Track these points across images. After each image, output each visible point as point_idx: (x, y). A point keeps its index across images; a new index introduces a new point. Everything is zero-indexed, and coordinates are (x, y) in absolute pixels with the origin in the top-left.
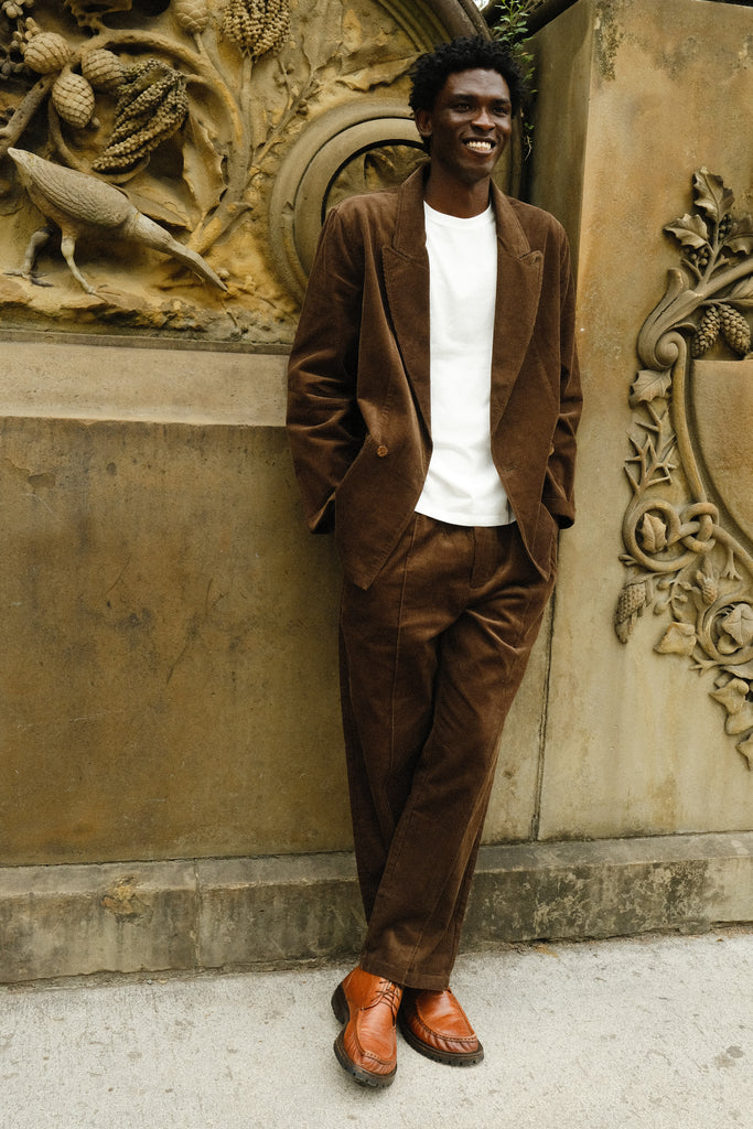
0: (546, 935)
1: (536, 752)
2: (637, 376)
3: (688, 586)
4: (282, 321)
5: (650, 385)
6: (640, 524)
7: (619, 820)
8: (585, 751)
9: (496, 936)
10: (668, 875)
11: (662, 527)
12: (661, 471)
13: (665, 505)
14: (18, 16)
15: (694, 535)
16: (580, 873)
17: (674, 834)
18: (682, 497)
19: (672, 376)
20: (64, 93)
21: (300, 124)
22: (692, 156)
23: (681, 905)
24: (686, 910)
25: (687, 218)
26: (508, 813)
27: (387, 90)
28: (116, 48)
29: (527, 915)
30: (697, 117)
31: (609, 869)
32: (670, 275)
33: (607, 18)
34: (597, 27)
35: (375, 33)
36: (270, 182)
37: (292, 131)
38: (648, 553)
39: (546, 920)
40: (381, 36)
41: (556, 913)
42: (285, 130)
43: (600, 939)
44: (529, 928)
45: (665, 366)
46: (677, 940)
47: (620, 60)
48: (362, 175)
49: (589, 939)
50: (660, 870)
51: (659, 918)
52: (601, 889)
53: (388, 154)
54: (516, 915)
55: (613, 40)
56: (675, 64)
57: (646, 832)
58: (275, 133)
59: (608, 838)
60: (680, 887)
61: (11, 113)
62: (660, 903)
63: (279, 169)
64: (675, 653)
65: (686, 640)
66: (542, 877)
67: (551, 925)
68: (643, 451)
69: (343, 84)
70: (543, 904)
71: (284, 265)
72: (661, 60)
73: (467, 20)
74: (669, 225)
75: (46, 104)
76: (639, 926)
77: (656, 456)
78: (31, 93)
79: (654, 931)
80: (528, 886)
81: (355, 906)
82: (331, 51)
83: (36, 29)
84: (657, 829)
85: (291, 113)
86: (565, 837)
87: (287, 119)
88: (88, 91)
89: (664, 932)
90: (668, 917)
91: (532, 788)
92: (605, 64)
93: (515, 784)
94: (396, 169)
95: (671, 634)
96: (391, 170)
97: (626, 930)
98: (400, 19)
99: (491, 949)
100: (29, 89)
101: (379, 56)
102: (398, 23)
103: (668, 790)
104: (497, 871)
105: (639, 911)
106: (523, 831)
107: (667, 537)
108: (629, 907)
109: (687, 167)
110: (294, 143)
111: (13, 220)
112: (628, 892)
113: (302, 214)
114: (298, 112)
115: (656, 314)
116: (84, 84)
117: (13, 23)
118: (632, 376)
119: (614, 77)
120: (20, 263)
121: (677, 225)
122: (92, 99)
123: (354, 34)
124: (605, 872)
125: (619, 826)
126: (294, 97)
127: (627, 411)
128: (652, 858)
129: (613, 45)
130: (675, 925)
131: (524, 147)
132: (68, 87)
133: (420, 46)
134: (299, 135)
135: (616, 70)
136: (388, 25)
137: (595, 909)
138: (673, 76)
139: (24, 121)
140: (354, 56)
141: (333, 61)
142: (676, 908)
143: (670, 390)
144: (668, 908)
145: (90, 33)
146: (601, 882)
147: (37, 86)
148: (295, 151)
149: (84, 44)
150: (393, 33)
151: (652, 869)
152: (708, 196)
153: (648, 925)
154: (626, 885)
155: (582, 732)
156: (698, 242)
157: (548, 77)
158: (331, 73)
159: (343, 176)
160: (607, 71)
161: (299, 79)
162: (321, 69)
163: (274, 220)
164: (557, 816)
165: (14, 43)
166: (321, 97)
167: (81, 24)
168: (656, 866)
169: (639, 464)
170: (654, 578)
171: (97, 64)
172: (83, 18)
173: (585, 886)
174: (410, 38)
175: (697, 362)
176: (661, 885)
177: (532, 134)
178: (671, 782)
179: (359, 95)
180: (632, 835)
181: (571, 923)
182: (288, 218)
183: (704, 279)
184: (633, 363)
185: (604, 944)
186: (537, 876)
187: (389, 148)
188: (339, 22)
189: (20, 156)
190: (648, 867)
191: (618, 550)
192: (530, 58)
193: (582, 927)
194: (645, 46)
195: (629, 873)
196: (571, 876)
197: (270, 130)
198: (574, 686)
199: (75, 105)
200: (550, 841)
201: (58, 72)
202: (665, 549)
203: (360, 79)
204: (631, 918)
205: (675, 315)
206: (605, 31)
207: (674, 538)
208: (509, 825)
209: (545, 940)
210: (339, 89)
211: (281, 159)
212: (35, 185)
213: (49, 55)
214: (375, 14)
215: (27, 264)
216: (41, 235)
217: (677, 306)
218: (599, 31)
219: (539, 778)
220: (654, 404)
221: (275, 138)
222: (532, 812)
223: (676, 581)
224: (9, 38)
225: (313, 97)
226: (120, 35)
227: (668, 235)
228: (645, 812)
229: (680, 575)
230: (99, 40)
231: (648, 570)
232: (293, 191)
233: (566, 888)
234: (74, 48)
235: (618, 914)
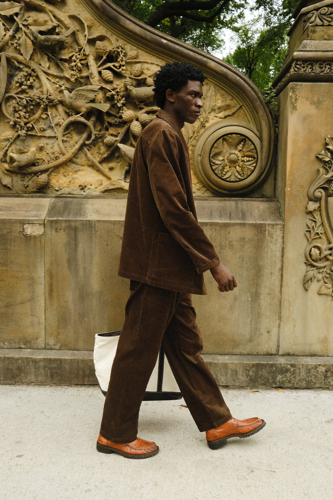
0: (281, 386)
1: (278, 325)
2: (308, 203)
3: (329, 272)
4: (199, 190)
5: (312, 206)
6: (310, 251)
7: (307, 350)
8: (295, 326)
9: (264, 384)
10: (324, 369)
11: (318, 252)
12: (317, 234)
13: (319, 245)
14: (121, 107)
15: (330, 255)
16: (292, 366)
17: (328, 356)
18: (326, 242)
19: (320, 203)
20: (133, 127)
21: (203, 130)
22: (324, 132)
23: (329, 379)
24: (331, 381)
25: (323, 152)
26: (268, 345)
27: (230, 117)
28: (148, 113)
29: (274, 378)
30: (326, 120)
31: (302, 365)
32: (318, 170)
33: (293, 92)
34: (291, 95)
35: (226, 100)
36: (194, 148)
37: (201, 132)
38: (314, 261)
39: (281, 380)
40: (228, 101)
41: (284, 379)
42: (199, 132)
43: (300, 389)
44: (274, 382)
45: (317, 200)
46: (328, 391)
47: (299, 105)
48: (222, 144)
49: (296, 388)
50: (321, 367)
51: (321, 383)
52: (300, 372)
53: (229, 137)
54: (271, 378)
55: (296, 98)
56: (318, 104)
57: (318, 355)
58: (195, 133)
59: (304, 356)
60: (328, 373)
61: (119, 133)
62: (322, 378)
63: (197, 144)
64: (325, 294)
65: (329, 290)
66: (279, 366)
67: (283, 382)
68: (311, 227)
69: (216, 116)
70: (280, 375)
71: (198, 173)
72: (313, 103)
73: (254, 94)
74: (317, 154)
75: (128, 130)
76: (314, 385)
77: (315, 229)
78: (124, 128)
79: (319, 388)
80: (274, 369)
81: (217, 370)
82: (212, 106)
83: (126, 110)
84: (321, 354)
85: (200, 127)
86: (288, 355)
87: (199, 128)
88: (140, 126)
89: (324, 389)
90: (325, 383)
91: (277, 337)
92: (294, 106)
93: (270, 335)
94: (232, 142)
95: (323, 288)
96: (231, 142)
97: (309, 387)
98: (233, 95)
99: (262, 389)
100: (124, 126)
101: (228, 107)
102: (233, 97)
103: (325, 341)
104: (263, 363)
105: (313, 380)
106: (274, 351)
107: (320, 255)
108: (310, 378)
109: (323, 135)
110: (201, 136)
111: (120, 164)
112: (309, 373)
113: (203, 158)
114: (203, 126)
115: (314, 183)
116: (139, 124)
117: (120, 108)
118: (306, 203)
119: (297, 110)
120: (122, 176)
121: (320, 155)
122: (141, 128)
123: (220, 101)
124: (301, 366)
125: (307, 352)
126: (201, 122)
127: (305, 215)
128: (318, 363)
129: (296, 100)
130: (327, 386)
131: (275, 131)
132: (134, 125)
133: (240, 103)
134: (203, 133)
135: (298, 107)
136: (230, 98)
137: (298, 378)
138: (317, 107)
139: (122, 135)
140: (219, 108)
141: (213, 110)
142: (327, 380)
143: (320, 207)
144: (325, 380)
145: (141, 109)
146: (300, 369)
147: (126, 125)
148: (202, 138)
149: (139, 112)
150: (232, 100)
151: (318, 366)
152: (331, 144)
153: (317, 385)
154: (309, 371)
155: (294, 319)
156: (327, 159)
157: (281, 109)
158: (213, 114)
159: (215, 145)
160: (294, 108)
161: (203, 116)
162: (209, 113)
163: (195, 159)
164: (285, 347)
165: (120, 114)
166: (209, 121)
167: (139, 107)
168: (319, 365)
169: (310, 231)
170: (317, 269)
171: (142, 118)
172: (139, 105)
173: (294, 370)
174: (237, 101)
175: (329, 198)
176: (321, 372)
177: (278, 127)
178: (326, 338)
179: (221, 119)
180: (313, 355)
181: (290, 382)
182: (199, 158)
183: (330, 171)
184: (307, 199)
185: (302, 390)
186: (277, 365)
187: (230, 136)
188: (214, 98)
189: (121, 146)
190: (316, 365)
191: (304, 260)
192: (276, 103)
193: (293, 384)
194: (307, 99)
195: (309, 367)
196: (289, 366)
197: (194, 132)
198: (290, 305)
199: (136, 130)
200: (283, 355)
201: (131, 121)
202: (320, 260)
203: (222, 115)
204: (311, 383)
205: (319, 183)
206: (293, 96)
207: (322, 256)
208: (269, 349)
209: (281, 388)
210: (216, 118)
211: (197, 141)
212: (125, 154)
213: (129, 117)
214: (226, 95)
215: (123, 176)
216: (127, 168)
217: (320, 180)
218: (291, 96)
219: (279, 334)
220: (315, 212)
221: (195, 135)
222: (277, 345)
223: (325, 270)
224: (118, 113)
225: (207, 121)
226: (149, 108)
227: (317, 158)
228: (317, 348)
229: (326, 268)
230: (144, 111)
231: (314, 266)
232: (200, 150)
233: (287, 370)
234: (136, 114)
235: (306, 381)
